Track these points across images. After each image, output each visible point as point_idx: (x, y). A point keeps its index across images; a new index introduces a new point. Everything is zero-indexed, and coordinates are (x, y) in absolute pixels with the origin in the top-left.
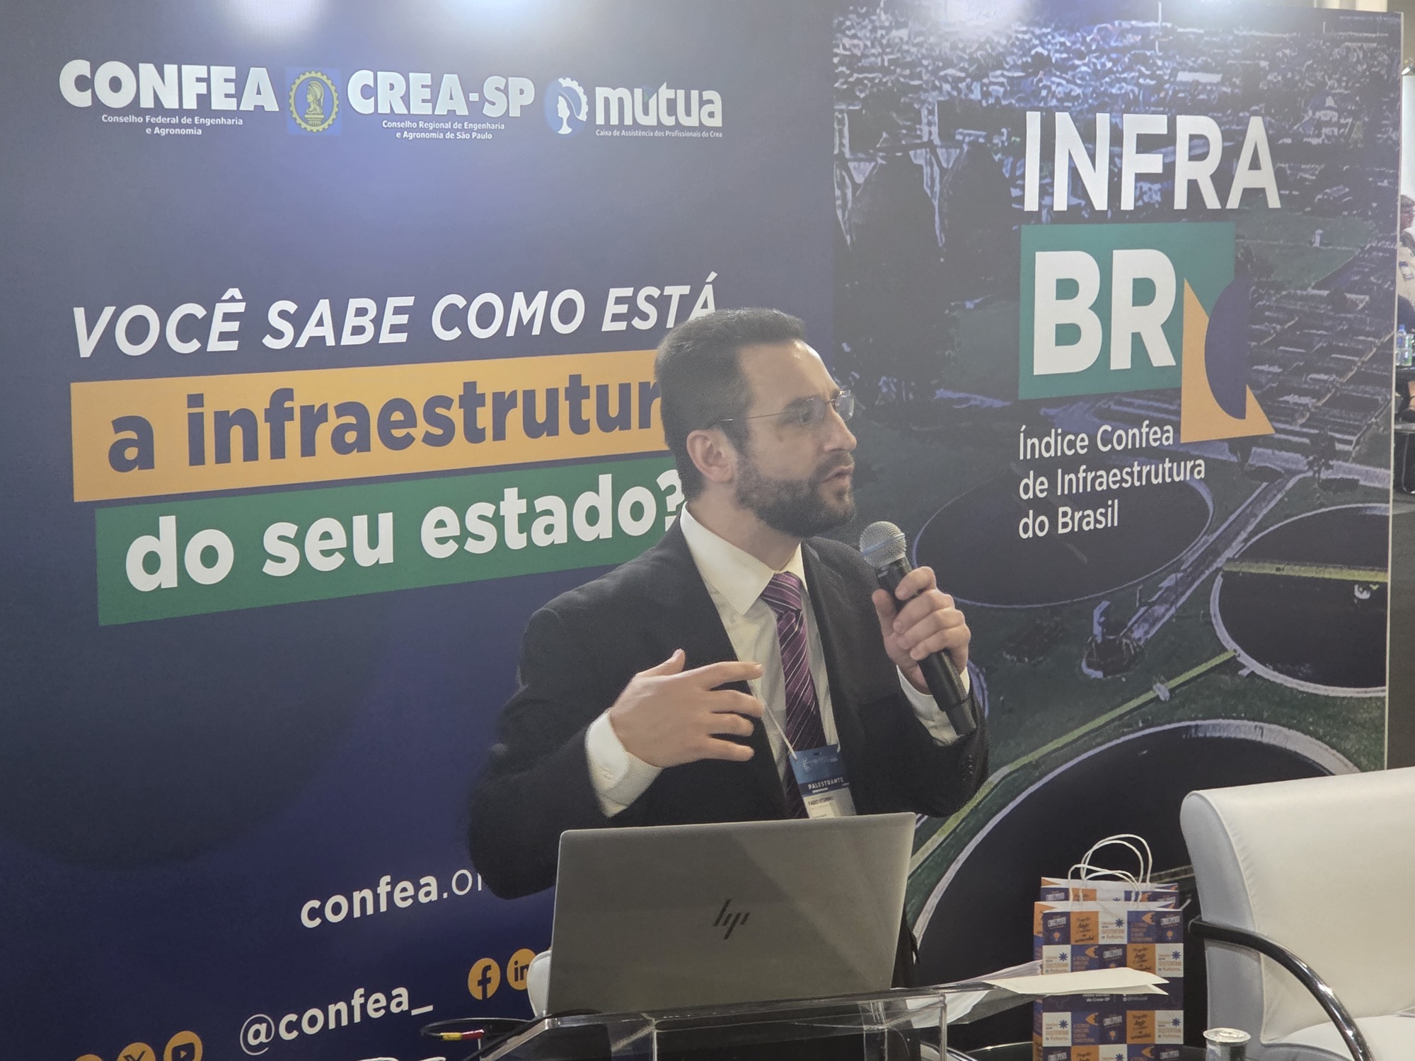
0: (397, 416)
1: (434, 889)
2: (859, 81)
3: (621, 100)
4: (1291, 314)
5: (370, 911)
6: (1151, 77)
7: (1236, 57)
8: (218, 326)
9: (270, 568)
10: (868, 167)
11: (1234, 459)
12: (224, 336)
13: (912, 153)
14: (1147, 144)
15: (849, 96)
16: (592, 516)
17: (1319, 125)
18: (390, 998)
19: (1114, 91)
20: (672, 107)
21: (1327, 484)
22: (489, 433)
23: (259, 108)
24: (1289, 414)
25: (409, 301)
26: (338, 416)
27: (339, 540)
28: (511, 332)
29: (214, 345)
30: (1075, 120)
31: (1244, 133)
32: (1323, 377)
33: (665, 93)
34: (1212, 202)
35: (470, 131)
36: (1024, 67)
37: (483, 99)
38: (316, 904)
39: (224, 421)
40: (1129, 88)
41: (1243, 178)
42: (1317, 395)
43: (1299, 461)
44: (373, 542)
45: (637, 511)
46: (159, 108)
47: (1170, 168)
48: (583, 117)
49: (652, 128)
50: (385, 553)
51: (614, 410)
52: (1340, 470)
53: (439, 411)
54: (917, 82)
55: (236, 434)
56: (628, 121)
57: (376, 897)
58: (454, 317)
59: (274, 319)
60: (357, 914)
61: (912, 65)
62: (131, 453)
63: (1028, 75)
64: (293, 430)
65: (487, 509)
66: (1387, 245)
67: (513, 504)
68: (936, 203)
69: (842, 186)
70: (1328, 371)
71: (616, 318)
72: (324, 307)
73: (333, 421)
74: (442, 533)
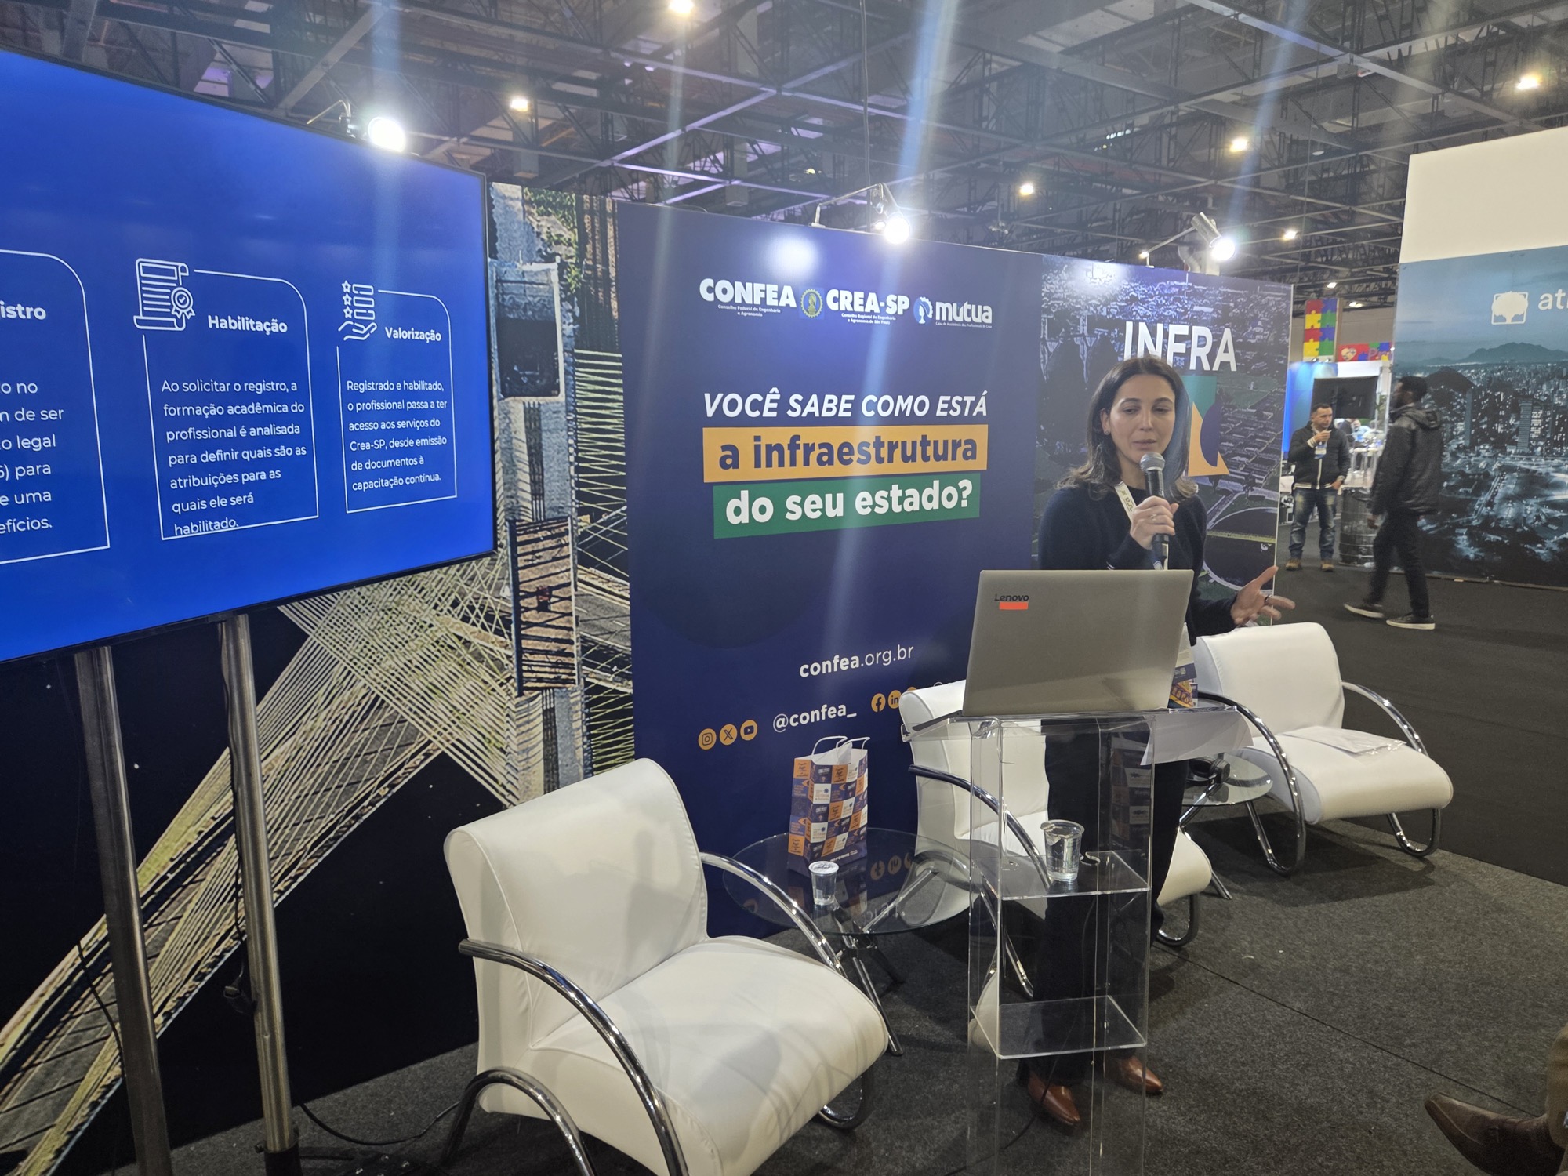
0: (846, 450)
1: (857, 662)
2: (1053, 305)
3: (947, 309)
4: (1239, 419)
5: (830, 671)
6: (1182, 308)
7: (1220, 301)
8: (768, 405)
9: (789, 516)
10: (1055, 344)
11: (1211, 485)
12: (770, 410)
13: (1075, 339)
14: (1179, 339)
15: (1048, 311)
16: (930, 499)
17: (1255, 334)
18: (838, 709)
19: (1166, 314)
20: (969, 314)
21: (1251, 498)
22: (886, 459)
23: (788, 305)
24: (1236, 465)
25: (852, 397)
26: (820, 448)
27: (819, 505)
28: (896, 414)
29: (766, 414)
30: (1148, 326)
31: (1222, 336)
32: (1251, 449)
33: (967, 306)
34: (1206, 367)
35: (880, 320)
36: (1126, 301)
37: (886, 305)
38: (806, 666)
39: (770, 448)
40: (1172, 312)
41: (1221, 357)
42: (1249, 457)
43: (1239, 487)
44: (834, 507)
45: (950, 497)
46: (743, 303)
47: (1189, 350)
48: (930, 316)
49: (961, 323)
50: (839, 511)
51: (941, 452)
52: (1257, 492)
53: (864, 448)
54: (1078, 306)
55: (775, 454)
56: (950, 319)
57: (833, 665)
58: (872, 406)
59: (793, 403)
60: (824, 672)
61: (1076, 298)
62: (729, 461)
63: (1128, 305)
64: (800, 454)
65: (885, 493)
66: (1282, 390)
67: (896, 492)
68: (1085, 362)
69: (1044, 353)
70: (1254, 447)
71: (942, 410)
72: (814, 398)
73: (818, 451)
74: (865, 503)
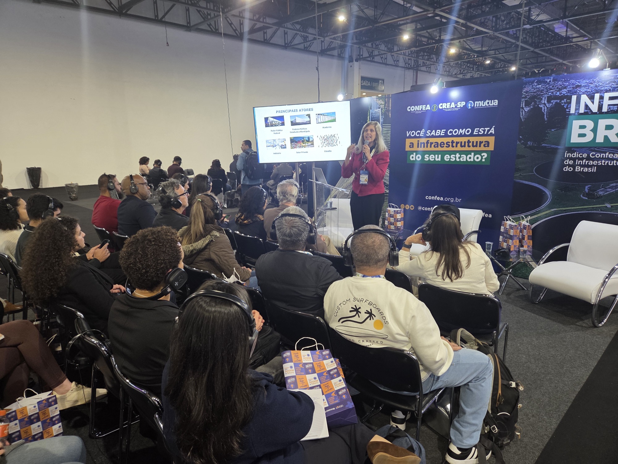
0: (442, 144)
1: (442, 199)
2: (528, 95)
3: (479, 103)
6: (616, 85)
9: (425, 159)
10: (529, 108)
12: (422, 134)
13: (539, 105)
14: (613, 98)
15: (526, 97)
16: (470, 158)
20: (488, 103)
22: (455, 146)
25: (445, 130)
27: (434, 157)
28: (459, 134)
30: (587, 96)
33: (487, 101)
35: (455, 109)
37: (457, 105)
38: (428, 197)
39: (421, 143)
40: (607, 88)
44: (438, 158)
45: (478, 158)
48: (472, 106)
49: (484, 106)
53: (448, 143)
54: (542, 94)
56: (480, 106)
57: (435, 198)
58: (451, 132)
59: (428, 132)
60: (432, 199)
61: (541, 91)
62: (411, 146)
63: (574, 89)
64: (429, 145)
65: (454, 156)
67: (458, 155)
68: (545, 113)
69: (522, 112)
71: (476, 132)
72: (434, 131)
73: (434, 144)
74: (447, 158)
